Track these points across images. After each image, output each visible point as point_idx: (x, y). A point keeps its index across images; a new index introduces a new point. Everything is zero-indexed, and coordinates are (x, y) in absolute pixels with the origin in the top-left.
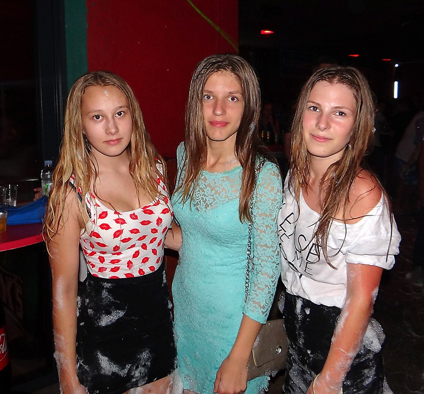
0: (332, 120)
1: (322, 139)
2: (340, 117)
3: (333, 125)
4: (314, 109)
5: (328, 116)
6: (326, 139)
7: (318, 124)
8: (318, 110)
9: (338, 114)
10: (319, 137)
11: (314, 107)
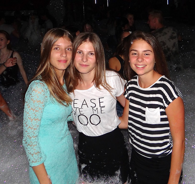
0: (88, 57)
1: (84, 66)
2: (91, 55)
3: (89, 59)
4: (79, 53)
5: (87, 56)
6: (86, 66)
7: (82, 60)
8: (81, 53)
9: (90, 54)
10: (83, 65)
11: (79, 52)
